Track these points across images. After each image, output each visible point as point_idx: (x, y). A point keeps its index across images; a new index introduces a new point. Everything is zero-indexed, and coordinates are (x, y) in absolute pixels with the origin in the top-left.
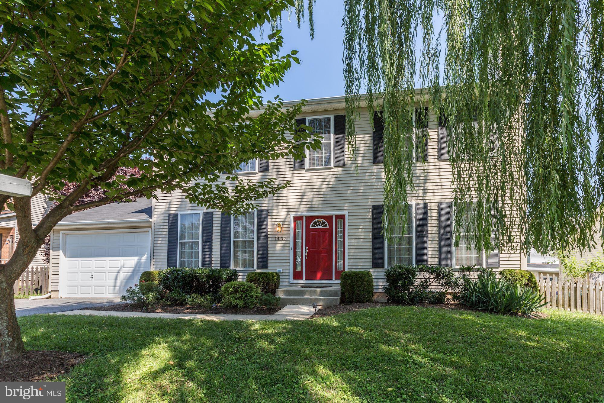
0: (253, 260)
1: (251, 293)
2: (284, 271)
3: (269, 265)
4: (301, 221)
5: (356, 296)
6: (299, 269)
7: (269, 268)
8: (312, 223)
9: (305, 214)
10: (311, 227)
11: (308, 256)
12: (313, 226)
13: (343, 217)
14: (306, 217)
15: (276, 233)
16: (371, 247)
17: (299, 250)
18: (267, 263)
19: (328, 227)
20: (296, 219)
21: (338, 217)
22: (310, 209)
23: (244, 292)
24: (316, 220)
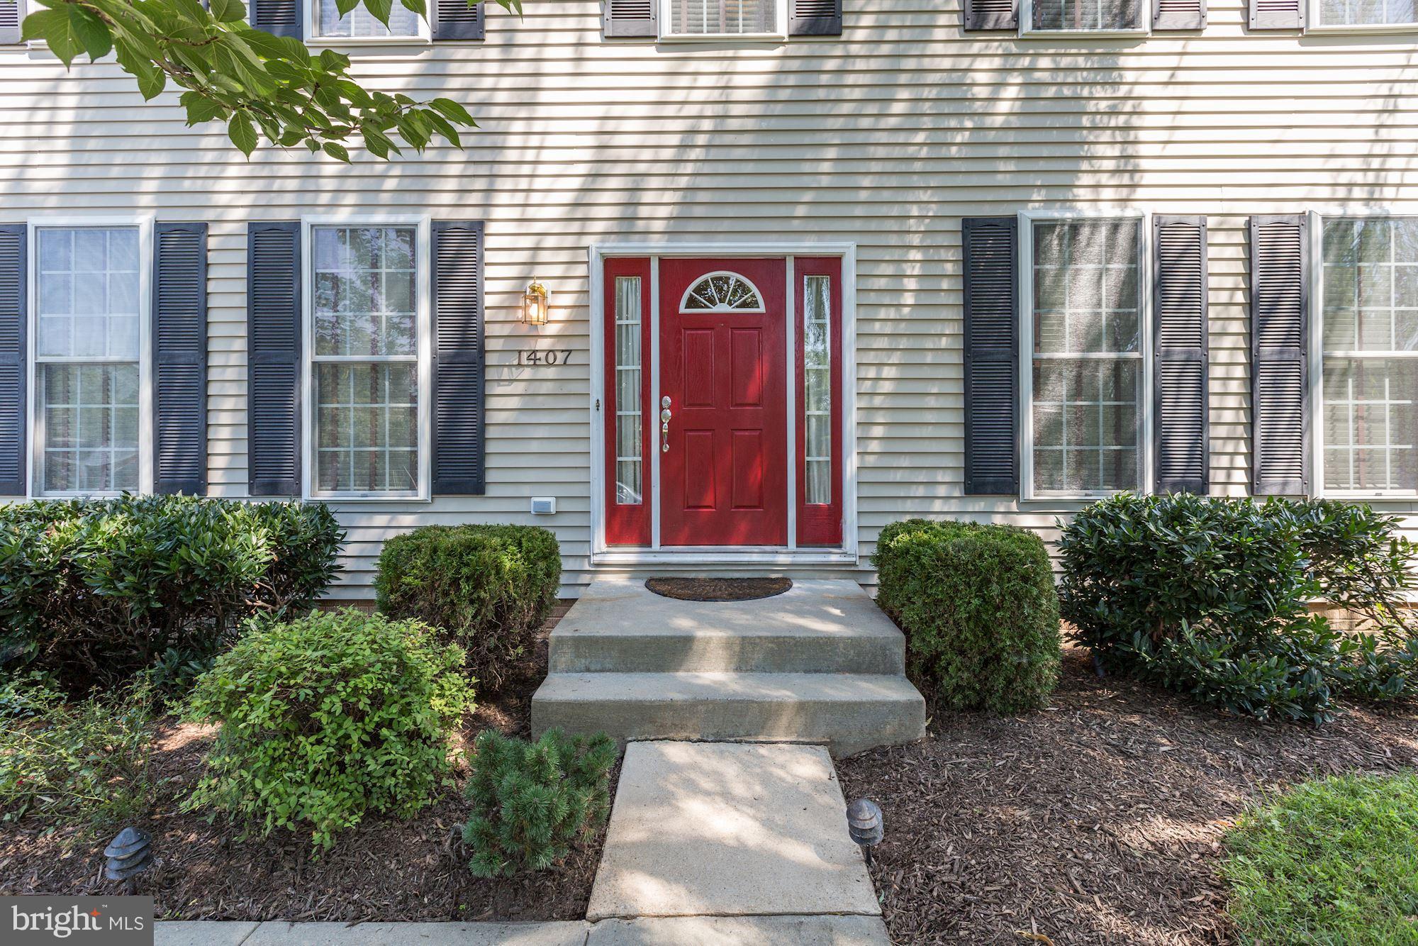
0: (414, 454)
1: (406, 711)
2: (565, 506)
3: (490, 477)
4: (637, 282)
5: (1009, 682)
6: (629, 494)
7: (491, 491)
8: (689, 290)
9: (656, 246)
10: (683, 309)
11: (673, 436)
12: (692, 303)
13: (830, 266)
14: (663, 262)
15: (524, 329)
16: (960, 403)
17: (630, 410)
18: (481, 470)
19: (762, 309)
20: (616, 267)
21: (809, 266)
22: (678, 226)
23: (360, 716)
24: (708, 276)
